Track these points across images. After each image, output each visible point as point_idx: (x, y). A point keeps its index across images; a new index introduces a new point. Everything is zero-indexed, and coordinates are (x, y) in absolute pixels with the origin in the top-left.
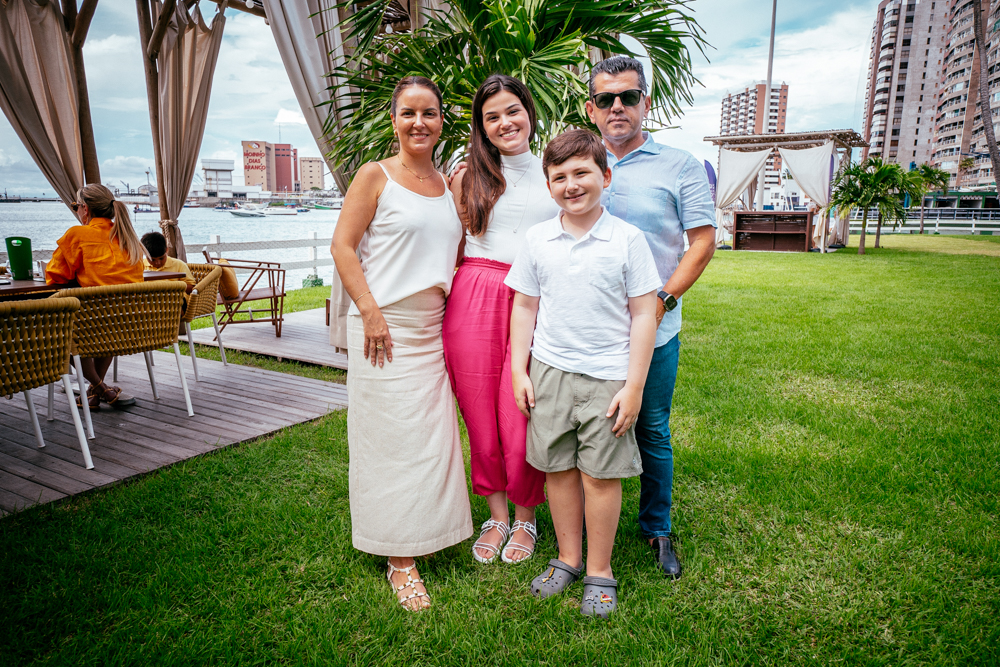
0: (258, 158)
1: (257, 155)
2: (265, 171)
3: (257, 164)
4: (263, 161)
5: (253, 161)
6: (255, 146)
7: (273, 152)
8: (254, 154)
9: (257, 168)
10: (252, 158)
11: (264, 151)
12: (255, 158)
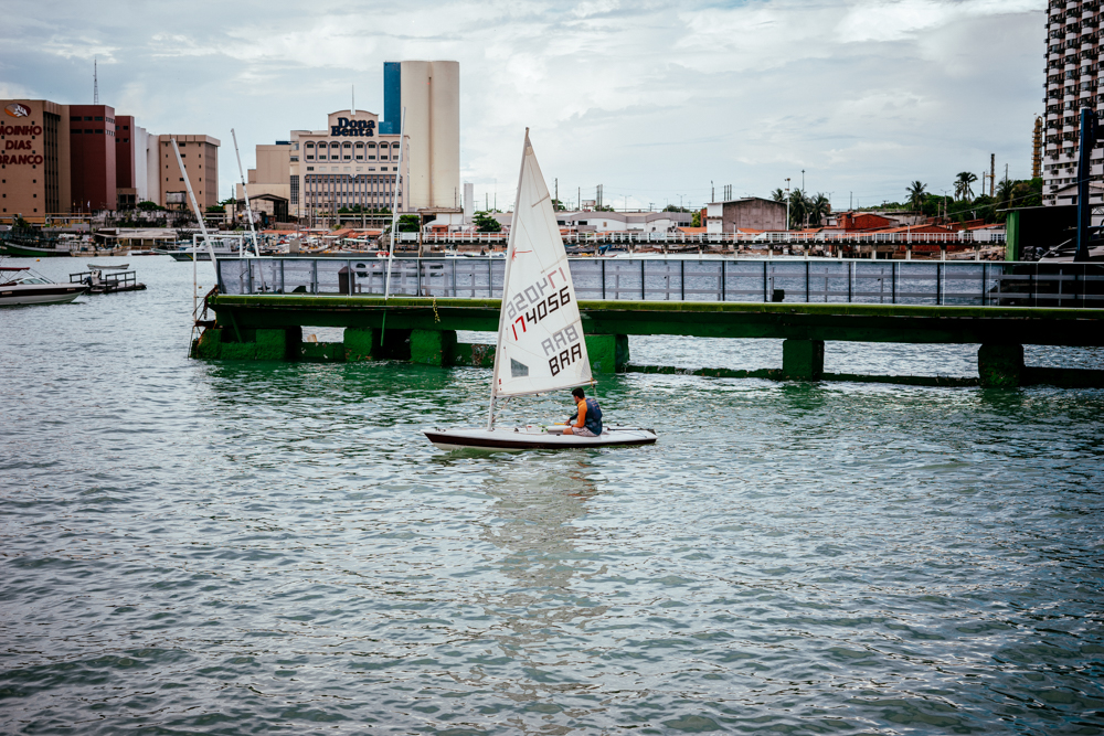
0: (28, 137)
1: (25, 130)
2: (41, 168)
3: (23, 152)
4: (38, 145)
5: (15, 146)
6: (19, 111)
7: (65, 127)
8: (17, 130)
9: (24, 160)
10: (13, 138)
11: (40, 122)
12: (20, 138)
